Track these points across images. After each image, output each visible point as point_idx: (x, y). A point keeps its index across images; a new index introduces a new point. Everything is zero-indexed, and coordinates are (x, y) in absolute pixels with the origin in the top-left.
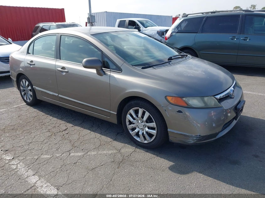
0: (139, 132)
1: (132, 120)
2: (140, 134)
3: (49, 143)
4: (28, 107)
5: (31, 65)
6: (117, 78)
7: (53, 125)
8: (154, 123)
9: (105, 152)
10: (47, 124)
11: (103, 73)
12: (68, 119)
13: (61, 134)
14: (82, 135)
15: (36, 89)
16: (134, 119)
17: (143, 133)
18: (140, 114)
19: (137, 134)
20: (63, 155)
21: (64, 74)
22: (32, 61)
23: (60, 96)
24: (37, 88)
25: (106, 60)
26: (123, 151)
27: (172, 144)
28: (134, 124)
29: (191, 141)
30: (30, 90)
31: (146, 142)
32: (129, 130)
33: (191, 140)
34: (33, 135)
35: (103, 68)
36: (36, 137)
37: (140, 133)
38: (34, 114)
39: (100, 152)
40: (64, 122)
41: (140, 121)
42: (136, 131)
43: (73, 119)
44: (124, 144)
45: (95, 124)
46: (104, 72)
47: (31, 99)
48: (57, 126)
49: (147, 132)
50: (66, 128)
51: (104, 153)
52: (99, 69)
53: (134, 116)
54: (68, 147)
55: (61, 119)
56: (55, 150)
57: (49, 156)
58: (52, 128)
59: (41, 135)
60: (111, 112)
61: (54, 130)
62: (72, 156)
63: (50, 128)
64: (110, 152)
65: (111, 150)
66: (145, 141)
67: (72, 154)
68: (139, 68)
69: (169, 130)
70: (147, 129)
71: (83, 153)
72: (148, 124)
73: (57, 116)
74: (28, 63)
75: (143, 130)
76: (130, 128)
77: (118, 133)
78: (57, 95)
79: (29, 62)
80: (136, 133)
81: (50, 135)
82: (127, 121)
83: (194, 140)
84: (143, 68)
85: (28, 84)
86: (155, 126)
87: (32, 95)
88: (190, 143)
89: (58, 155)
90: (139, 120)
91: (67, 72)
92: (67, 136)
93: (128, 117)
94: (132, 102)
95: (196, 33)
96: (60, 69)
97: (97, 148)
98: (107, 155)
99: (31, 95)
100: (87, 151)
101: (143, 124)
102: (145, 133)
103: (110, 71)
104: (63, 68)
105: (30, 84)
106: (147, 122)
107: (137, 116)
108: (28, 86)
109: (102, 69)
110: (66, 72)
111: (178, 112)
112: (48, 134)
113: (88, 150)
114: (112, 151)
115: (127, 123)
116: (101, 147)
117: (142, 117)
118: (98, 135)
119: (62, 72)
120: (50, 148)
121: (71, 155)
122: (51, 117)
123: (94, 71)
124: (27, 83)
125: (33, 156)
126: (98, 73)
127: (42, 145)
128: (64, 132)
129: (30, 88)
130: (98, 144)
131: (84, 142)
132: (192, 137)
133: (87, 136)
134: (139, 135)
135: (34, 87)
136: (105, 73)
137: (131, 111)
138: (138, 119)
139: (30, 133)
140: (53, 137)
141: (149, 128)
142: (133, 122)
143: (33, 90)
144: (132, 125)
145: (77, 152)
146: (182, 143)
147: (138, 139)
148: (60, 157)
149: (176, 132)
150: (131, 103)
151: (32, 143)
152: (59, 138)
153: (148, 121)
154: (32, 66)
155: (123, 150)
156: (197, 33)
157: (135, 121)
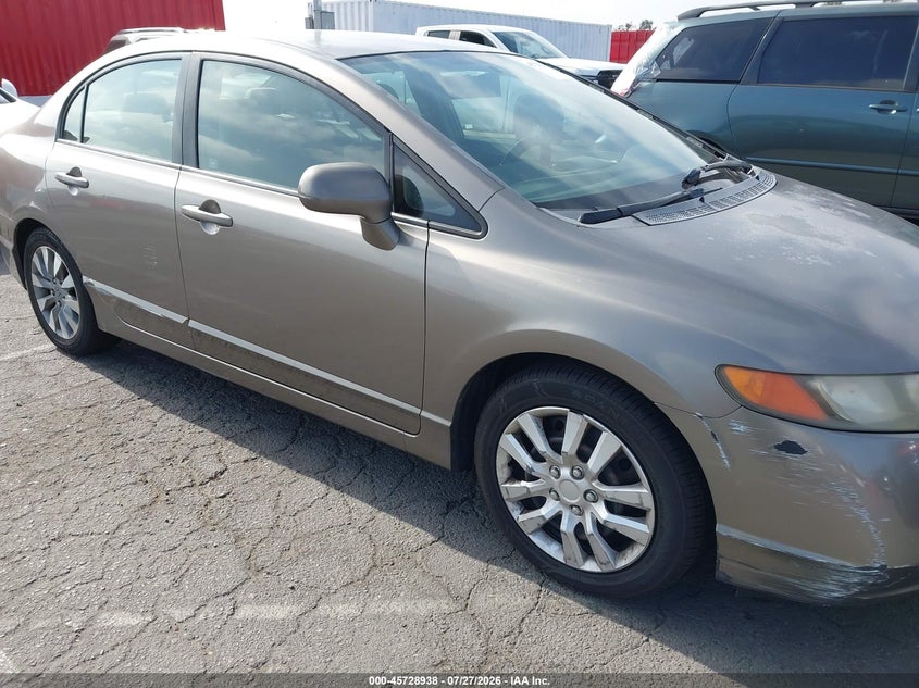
0: (558, 518)
1: (525, 460)
2: (563, 527)
3: (139, 543)
4: (64, 361)
5: (71, 185)
6: (463, 262)
7: (164, 453)
8: (641, 486)
9: (397, 607)
10: (138, 445)
11: (393, 236)
12: (228, 425)
13: (196, 496)
14: (291, 509)
15: (94, 290)
16: (538, 457)
17: (579, 528)
18: (571, 441)
19: (551, 528)
20: (202, 617)
21: (214, 230)
22: (75, 172)
23: (192, 324)
24: (97, 285)
25: (408, 173)
26: (480, 603)
27: (729, 589)
28: (533, 479)
29: (832, 591)
30: (72, 292)
31: (590, 566)
32: (510, 505)
33: (830, 587)
34: (71, 497)
35: (393, 214)
36: (85, 511)
37: (566, 526)
38: (87, 396)
39: (374, 608)
40: (208, 436)
41: (565, 472)
42: (547, 511)
43: (248, 426)
44: (483, 565)
45: (344, 454)
46: (398, 230)
47: (76, 328)
48: (180, 458)
49: (600, 527)
50: (220, 467)
51: (394, 614)
52: (377, 216)
53: (541, 445)
54: (229, 567)
55: (201, 420)
56: (168, 583)
57: (135, 621)
58: (157, 464)
59: (108, 499)
60: (424, 414)
61: (169, 477)
62: (245, 622)
63: (148, 462)
64: (423, 608)
65: (425, 595)
66: (585, 560)
67: (245, 612)
68: (573, 218)
69: (720, 528)
70: (602, 513)
71: (296, 610)
72: (609, 491)
73: (182, 405)
74: (59, 179)
75: (581, 513)
76: (512, 496)
77: (450, 506)
78: (181, 319)
79: (64, 174)
80: (542, 522)
81: (147, 500)
82: (501, 461)
83: (846, 586)
84: (587, 219)
85: (62, 267)
86: (648, 503)
87: (78, 311)
88: (824, 596)
89: (178, 614)
90: (565, 465)
91: (227, 224)
92: (221, 509)
93: (509, 444)
94: (535, 381)
95: (733, 82)
96: (195, 210)
97: (360, 584)
98: (411, 622)
99: (75, 313)
100: (313, 598)
101: (583, 484)
102: (589, 528)
103: (428, 227)
104: (210, 206)
105: (71, 267)
106: (603, 477)
107: (557, 448)
108: (63, 273)
109: (392, 219)
110: (220, 223)
111: (779, 447)
112: (141, 495)
113: (319, 591)
114: (432, 605)
115: (502, 472)
116: (376, 576)
117: (583, 454)
118: (362, 509)
119: (205, 221)
120: (144, 571)
121: (241, 614)
122: (157, 412)
123: (351, 225)
124: (58, 261)
125: (62, 616)
126: (372, 235)
127: (107, 554)
128: (208, 490)
129: (69, 282)
130: (361, 562)
131: (297, 543)
132: (839, 570)
133: (311, 513)
134: (559, 531)
135: (85, 279)
136: (402, 239)
137: (527, 422)
138: (560, 459)
139: (60, 485)
140: (161, 510)
141: (611, 507)
142: (532, 470)
143: (82, 292)
144: (523, 483)
145: (268, 601)
146: (782, 593)
147: (552, 549)
148: (190, 624)
149: (758, 541)
150: (526, 381)
151: (64, 542)
152: (187, 520)
153: (612, 476)
154: (75, 192)
155: (483, 598)
156: (738, 82)
157: (539, 468)
